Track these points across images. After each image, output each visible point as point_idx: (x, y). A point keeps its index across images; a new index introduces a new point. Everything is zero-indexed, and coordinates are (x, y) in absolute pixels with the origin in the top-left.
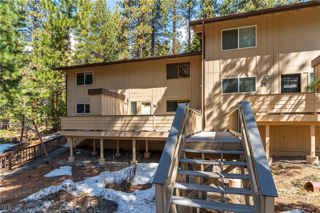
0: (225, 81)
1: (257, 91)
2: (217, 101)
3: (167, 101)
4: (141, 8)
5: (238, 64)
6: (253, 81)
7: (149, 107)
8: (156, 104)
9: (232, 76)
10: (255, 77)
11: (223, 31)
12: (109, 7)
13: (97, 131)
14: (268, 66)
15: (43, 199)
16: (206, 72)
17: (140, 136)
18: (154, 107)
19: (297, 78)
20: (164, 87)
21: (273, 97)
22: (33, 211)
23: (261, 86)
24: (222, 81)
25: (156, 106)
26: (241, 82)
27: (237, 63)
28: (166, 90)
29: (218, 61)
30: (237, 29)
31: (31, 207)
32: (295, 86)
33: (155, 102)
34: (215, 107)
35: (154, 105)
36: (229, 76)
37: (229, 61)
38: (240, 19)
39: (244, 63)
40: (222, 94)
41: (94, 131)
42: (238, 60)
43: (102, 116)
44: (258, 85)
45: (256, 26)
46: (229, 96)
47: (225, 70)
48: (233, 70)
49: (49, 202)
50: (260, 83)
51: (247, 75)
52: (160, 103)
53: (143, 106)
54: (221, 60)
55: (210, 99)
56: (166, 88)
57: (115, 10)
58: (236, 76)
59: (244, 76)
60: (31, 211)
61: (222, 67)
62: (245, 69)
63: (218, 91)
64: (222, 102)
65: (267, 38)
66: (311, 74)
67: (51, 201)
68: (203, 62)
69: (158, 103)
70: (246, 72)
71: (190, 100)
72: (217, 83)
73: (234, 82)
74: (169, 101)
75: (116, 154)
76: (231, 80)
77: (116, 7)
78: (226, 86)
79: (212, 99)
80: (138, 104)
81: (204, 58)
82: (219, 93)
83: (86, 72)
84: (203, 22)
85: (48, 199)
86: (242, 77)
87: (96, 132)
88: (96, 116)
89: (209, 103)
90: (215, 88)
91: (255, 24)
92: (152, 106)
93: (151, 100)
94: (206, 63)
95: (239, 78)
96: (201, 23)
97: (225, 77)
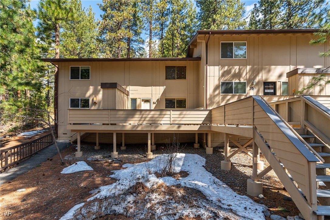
0: (223, 84)
1: (247, 94)
2: (216, 100)
3: (166, 99)
4: (123, 13)
5: (233, 71)
6: (244, 85)
7: (149, 104)
8: (155, 101)
9: (229, 80)
10: (245, 82)
11: (222, 43)
12: (84, 8)
13: (111, 124)
14: (255, 75)
15: (126, 194)
16: (208, 75)
17: (158, 129)
18: (154, 104)
19: (274, 85)
20: (163, 86)
21: (267, 98)
22: (120, 208)
23: (250, 90)
24: (221, 84)
25: (155, 103)
26: (235, 85)
27: (232, 69)
28: (165, 90)
29: (217, 67)
30: (233, 43)
31: (118, 204)
32: (272, 91)
33: (154, 100)
34: (215, 105)
35: (154, 102)
36: (226, 80)
37: (226, 68)
38: (237, 35)
39: (237, 71)
40: (221, 94)
41: (108, 124)
42: (232, 68)
43: (116, 110)
44: (248, 89)
45: (246, 42)
46: (226, 96)
47: (223, 75)
48: (229, 75)
49: (132, 196)
50: (249, 87)
51: (240, 81)
52: (159, 100)
53: (143, 103)
54: (220, 66)
55: (211, 99)
56: (165, 87)
57: (88, 12)
58: (232, 80)
59: (237, 81)
60: (118, 208)
61: (221, 72)
62: (238, 75)
63: (217, 92)
64: (220, 101)
65: (254, 52)
66: (283, 82)
67: (133, 195)
68: (205, 66)
69: (158, 100)
70: (239, 78)
71: (186, 99)
72: (217, 86)
73: (230, 85)
74: (167, 99)
75: (121, 147)
76: (228, 83)
77: (89, 9)
78: (224, 88)
79: (213, 99)
80: (138, 101)
81: (207, 63)
82: (219, 94)
83: (82, 66)
84: (210, 33)
85: (130, 193)
86: (236, 81)
87: (110, 126)
88: (110, 110)
89: (210, 102)
90: (215, 90)
91: (246, 40)
92: (152, 102)
93: (151, 97)
94: (208, 67)
95: (234, 82)
96: (209, 33)
97: (223, 80)
